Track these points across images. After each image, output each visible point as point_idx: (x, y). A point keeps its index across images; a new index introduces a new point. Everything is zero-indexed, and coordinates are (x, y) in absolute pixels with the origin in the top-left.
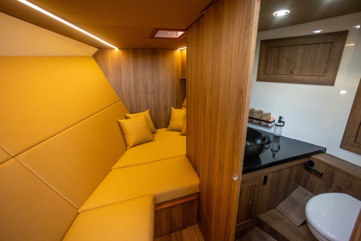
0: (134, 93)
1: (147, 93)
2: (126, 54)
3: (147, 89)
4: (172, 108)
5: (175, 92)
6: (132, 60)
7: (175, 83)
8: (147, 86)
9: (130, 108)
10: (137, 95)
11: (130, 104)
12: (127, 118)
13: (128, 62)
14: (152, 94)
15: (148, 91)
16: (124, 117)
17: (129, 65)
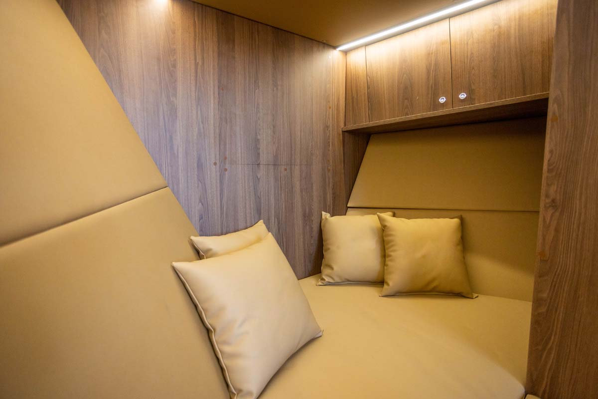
0: (215, 164)
1: (259, 164)
2: (195, 22)
3: (259, 154)
4: (323, 212)
5: (329, 168)
6: (216, 49)
7: (331, 140)
8: (257, 141)
9: (201, 218)
10: (226, 170)
11: (200, 201)
12: (199, 254)
13: (203, 50)
14: (271, 168)
15: (261, 159)
16: (191, 253)
17: (203, 64)
